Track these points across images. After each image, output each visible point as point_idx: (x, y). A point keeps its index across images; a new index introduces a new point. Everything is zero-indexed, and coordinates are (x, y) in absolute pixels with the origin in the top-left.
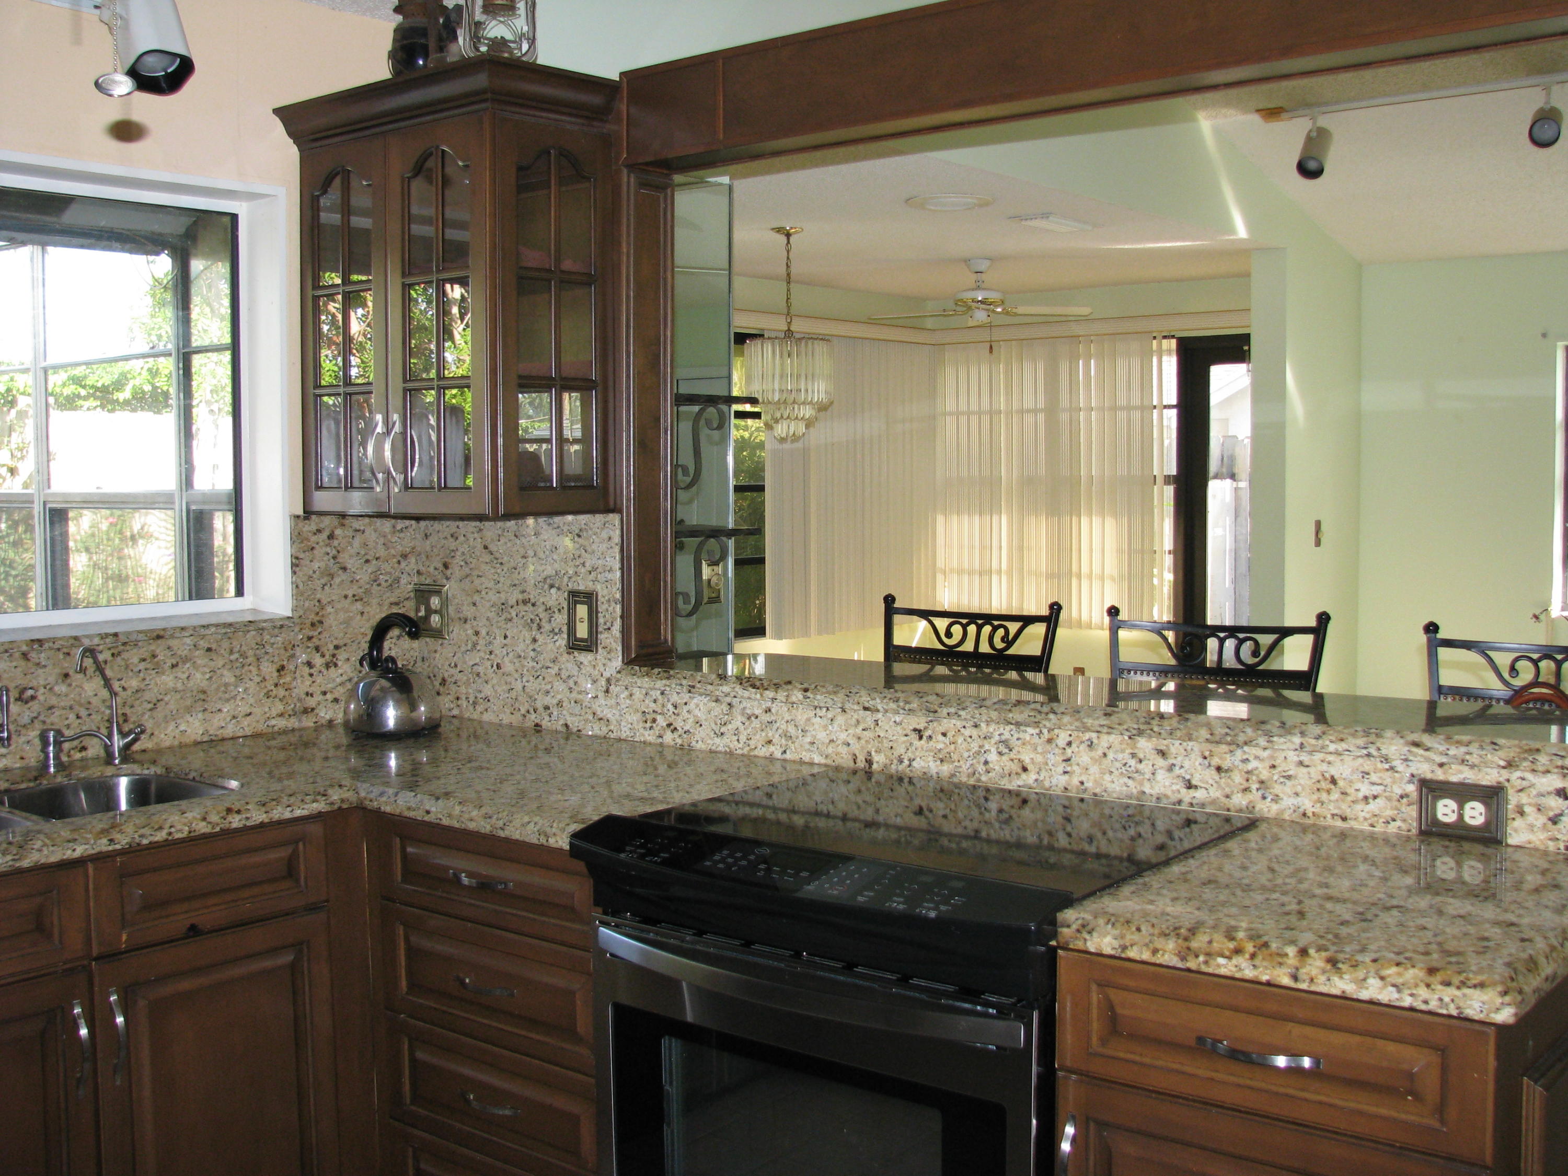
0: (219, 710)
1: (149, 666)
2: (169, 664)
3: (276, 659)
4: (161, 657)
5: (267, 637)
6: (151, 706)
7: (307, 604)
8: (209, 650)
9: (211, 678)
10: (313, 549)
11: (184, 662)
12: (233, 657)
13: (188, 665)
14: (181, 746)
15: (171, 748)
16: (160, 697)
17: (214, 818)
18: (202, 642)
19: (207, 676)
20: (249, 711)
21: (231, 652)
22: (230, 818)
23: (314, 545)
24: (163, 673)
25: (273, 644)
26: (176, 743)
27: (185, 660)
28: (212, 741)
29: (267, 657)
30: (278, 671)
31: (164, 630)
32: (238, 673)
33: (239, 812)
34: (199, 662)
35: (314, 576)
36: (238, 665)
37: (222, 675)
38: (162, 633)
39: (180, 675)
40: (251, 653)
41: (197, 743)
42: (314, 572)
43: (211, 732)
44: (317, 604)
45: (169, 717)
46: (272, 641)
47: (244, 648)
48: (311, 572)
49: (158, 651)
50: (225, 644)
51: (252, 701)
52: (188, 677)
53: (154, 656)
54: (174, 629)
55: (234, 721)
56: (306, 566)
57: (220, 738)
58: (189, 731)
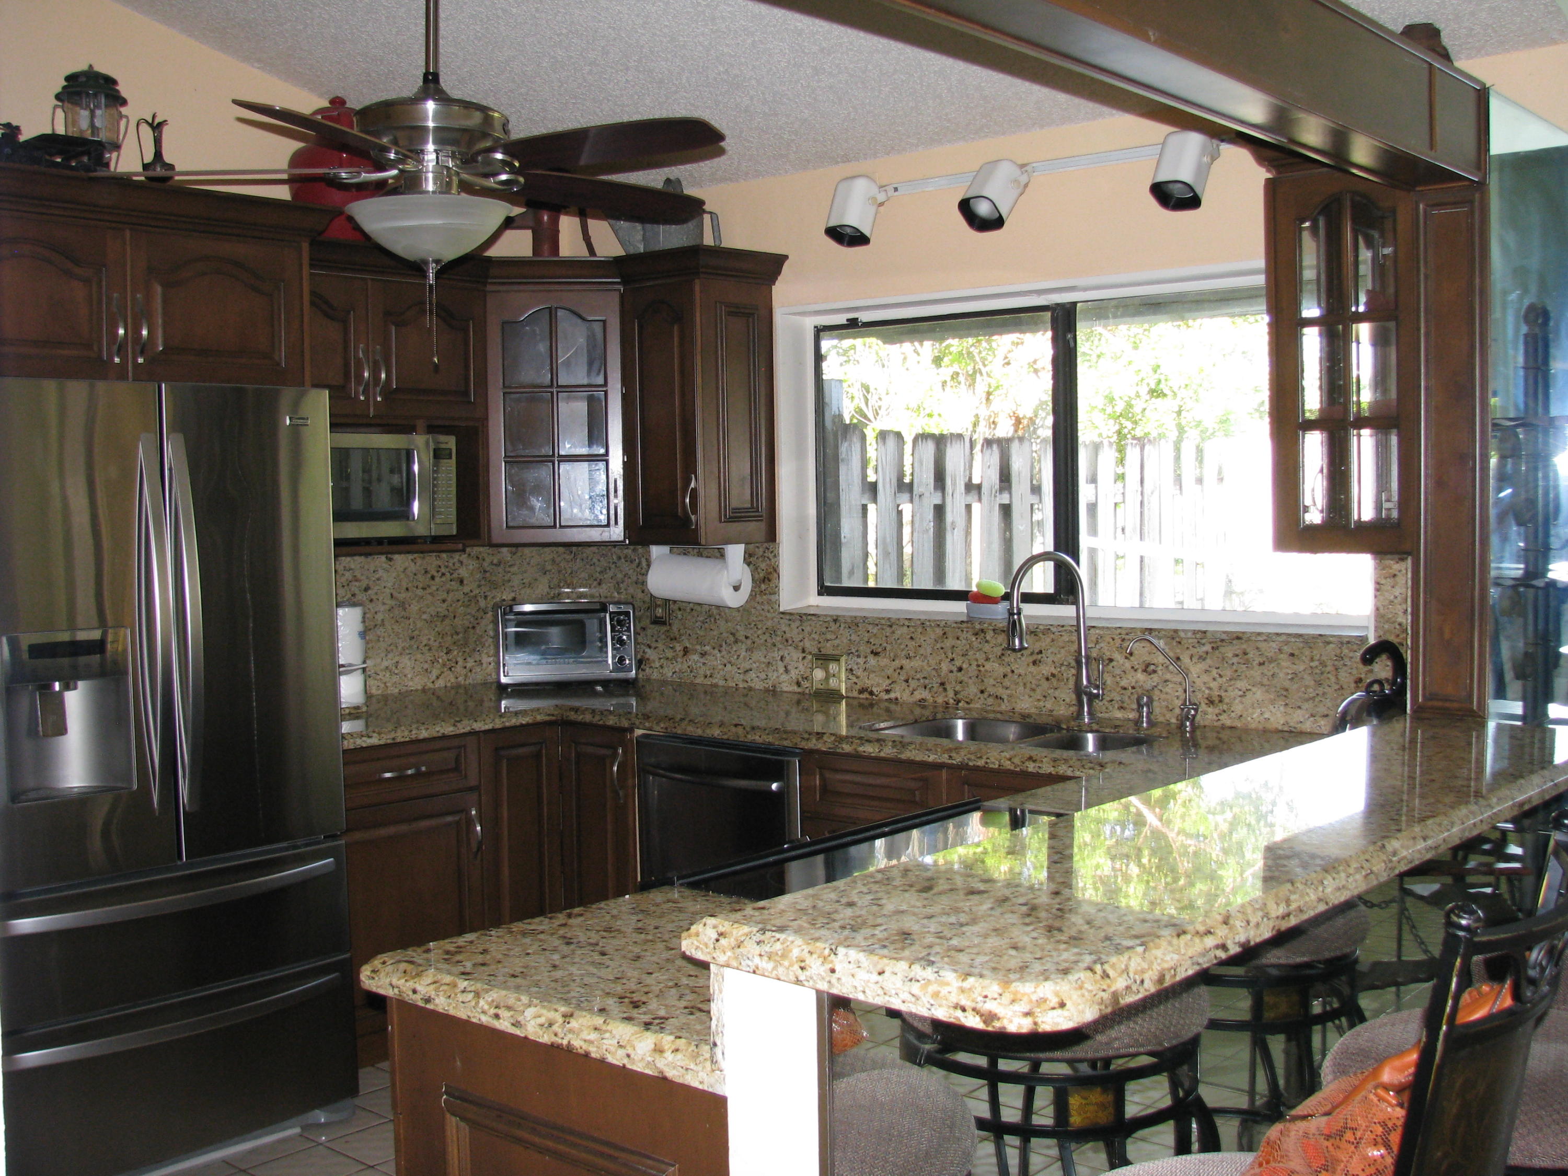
0: (1299, 707)
1: (1241, 661)
2: (1257, 662)
3: (1354, 672)
4: (1250, 656)
5: (1346, 651)
6: (1241, 693)
7: (1386, 626)
8: (1292, 655)
9: (1292, 678)
10: (1395, 576)
11: (1270, 662)
12: (1314, 664)
13: (1273, 665)
14: (1265, 731)
15: (1256, 730)
16: (1249, 687)
17: (1017, 760)
18: (1285, 648)
19: (1290, 677)
20: (1326, 713)
21: (1312, 659)
22: (1027, 764)
23: (1397, 573)
24: (1252, 668)
25: (1352, 658)
26: (1261, 727)
27: (1271, 660)
28: (1291, 732)
29: (1345, 668)
30: (1356, 682)
31: (1243, 633)
32: (1317, 678)
33: (1034, 761)
34: (1284, 664)
35: (1396, 601)
36: (1318, 671)
37: (1302, 678)
38: (1240, 635)
39: (1265, 671)
40: (1329, 663)
41: (1278, 731)
42: (1396, 597)
43: (1292, 724)
44: (1398, 627)
45: (1256, 705)
46: (1351, 654)
47: (1324, 658)
48: (1392, 597)
49: (1248, 651)
50: (1307, 652)
51: (1329, 704)
52: (1273, 675)
53: (1245, 654)
54: (1252, 633)
55: (1312, 719)
56: (1387, 591)
57: (1299, 730)
58: (1272, 719)
